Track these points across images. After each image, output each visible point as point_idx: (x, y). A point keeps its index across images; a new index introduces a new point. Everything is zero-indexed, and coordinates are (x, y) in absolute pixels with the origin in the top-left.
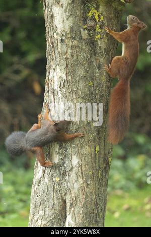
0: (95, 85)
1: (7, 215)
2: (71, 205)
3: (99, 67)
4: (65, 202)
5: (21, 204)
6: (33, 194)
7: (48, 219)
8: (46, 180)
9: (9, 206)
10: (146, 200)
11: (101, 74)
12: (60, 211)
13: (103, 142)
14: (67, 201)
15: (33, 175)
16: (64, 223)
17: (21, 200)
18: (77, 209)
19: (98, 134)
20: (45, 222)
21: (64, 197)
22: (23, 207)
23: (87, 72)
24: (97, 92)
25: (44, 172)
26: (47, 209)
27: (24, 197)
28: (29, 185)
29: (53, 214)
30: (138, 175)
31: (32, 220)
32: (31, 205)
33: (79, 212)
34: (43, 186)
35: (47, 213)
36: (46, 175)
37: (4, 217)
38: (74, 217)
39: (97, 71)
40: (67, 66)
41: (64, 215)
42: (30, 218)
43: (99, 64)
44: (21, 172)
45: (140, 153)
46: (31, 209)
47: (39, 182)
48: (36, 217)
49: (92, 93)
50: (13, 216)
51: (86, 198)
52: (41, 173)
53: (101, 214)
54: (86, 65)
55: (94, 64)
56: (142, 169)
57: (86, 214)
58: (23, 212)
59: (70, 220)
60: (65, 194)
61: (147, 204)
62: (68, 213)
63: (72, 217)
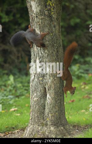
0: (53, 35)
1: (20, 97)
2: (48, 89)
3: (54, 27)
4: (45, 88)
5: (26, 91)
6: (31, 86)
7: (39, 97)
8: (36, 80)
9: (21, 92)
10: (82, 84)
11: (56, 30)
12: (44, 93)
13: (59, 60)
14: (46, 88)
15: (30, 78)
16: (46, 98)
17: (26, 90)
18: (51, 91)
19: (57, 57)
20: (37, 98)
21: (45, 86)
22: (27, 93)
23: (49, 29)
24: (55, 38)
25: (35, 76)
26: (38, 92)
27: (27, 88)
28: (29, 83)
29: (41, 94)
30: (77, 73)
31: (32, 98)
32: (31, 91)
33: (52, 92)
34: (35, 82)
35: (38, 94)
36: (36, 77)
37: (19, 98)
38: (50, 95)
39: (54, 29)
40: (40, 28)
41: (45, 94)
42: (31, 97)
43: (54, 25)
44: (24, 77)
45: (77, 63)
46: (31, 93)
47: (33, 81)
48: (33, 97)
49: (53, 39)
50: (23, 97)
51: (54, 86)
52: (33, 77)
53: (62, 92)
54: (49, 26)
55: (52, 25)
56: (78, 70)
57: (55, 93)
58: (27, 95)
59: (49, 96)
60: (45, 85)
61: (82, 85)
62: (47, 93)
63: (49, 95)
